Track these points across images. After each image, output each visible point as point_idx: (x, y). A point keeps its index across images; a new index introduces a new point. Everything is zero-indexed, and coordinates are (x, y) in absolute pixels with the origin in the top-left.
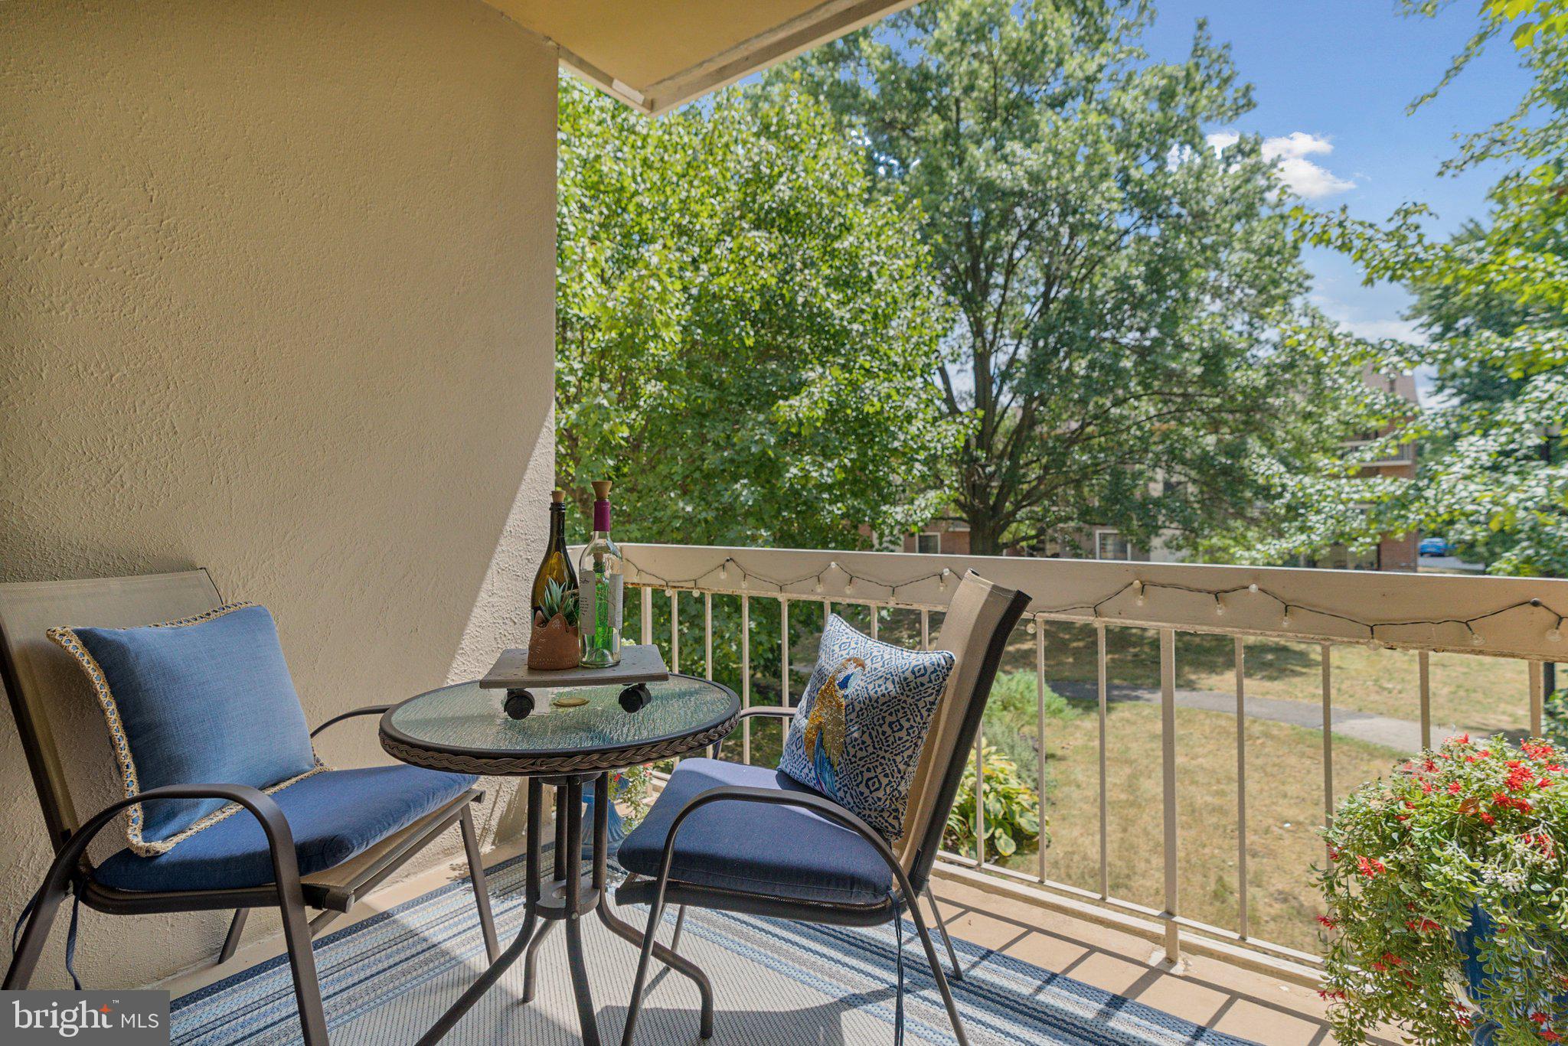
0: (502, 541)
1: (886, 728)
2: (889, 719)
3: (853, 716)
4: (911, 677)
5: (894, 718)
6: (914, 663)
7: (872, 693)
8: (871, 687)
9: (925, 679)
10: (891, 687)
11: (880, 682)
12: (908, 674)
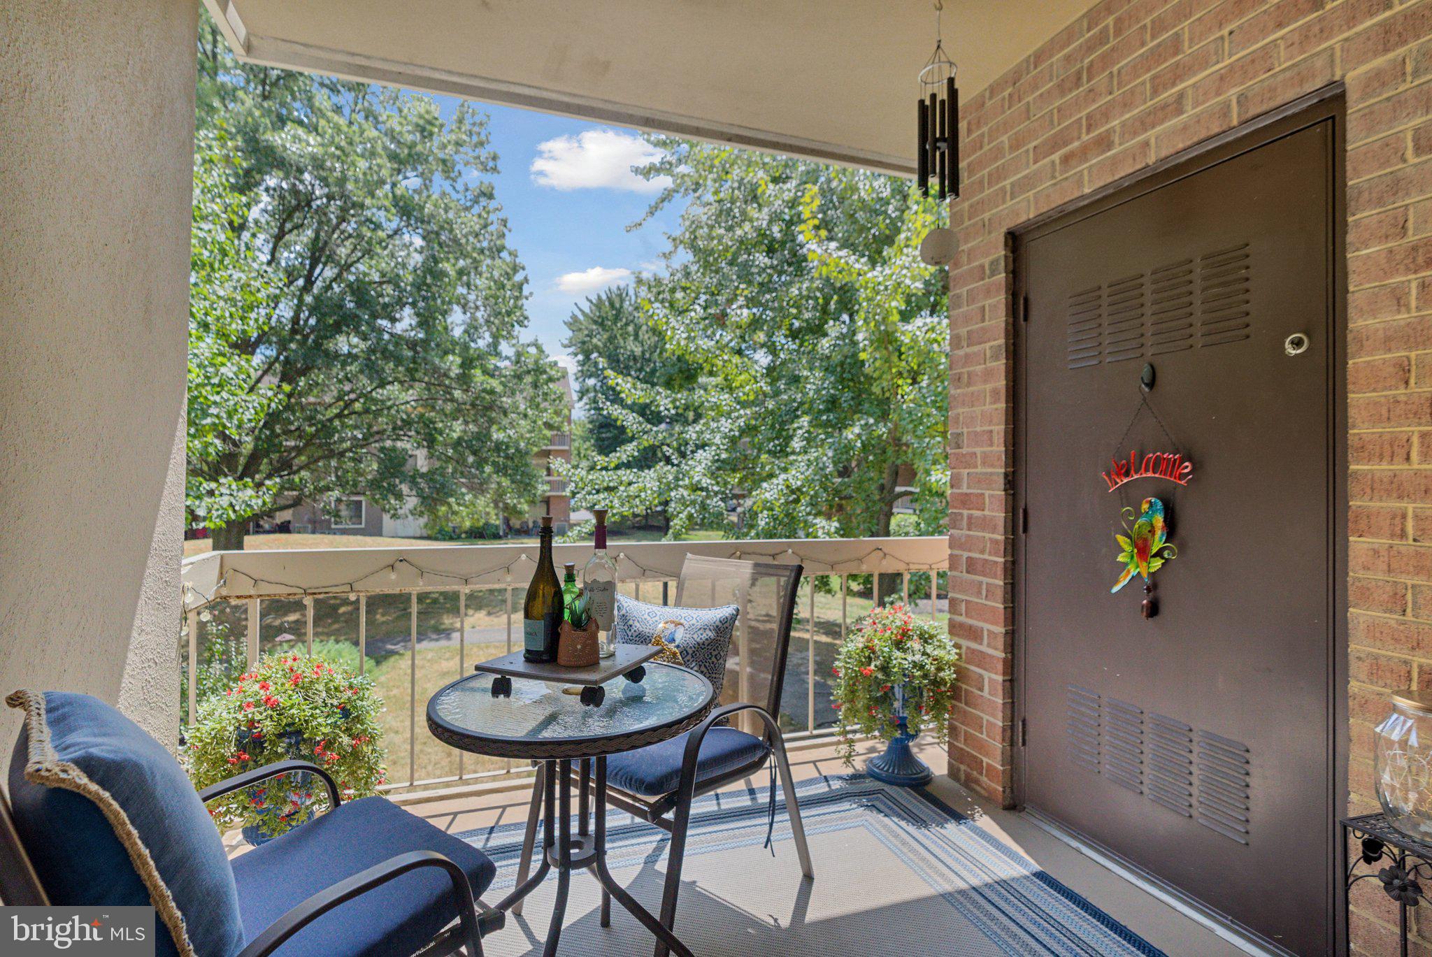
0: (150, 563)
1: (713, 659)
2: (714, 653)
3: (689, 657)
4: (720, 625)
5: (716, 652)
6: (718, 616)
7: (698, 640)
8: (695, 636)
9: (727, 625)
10: (710, 634)
11: (701, 632)
12: (718, 623)
